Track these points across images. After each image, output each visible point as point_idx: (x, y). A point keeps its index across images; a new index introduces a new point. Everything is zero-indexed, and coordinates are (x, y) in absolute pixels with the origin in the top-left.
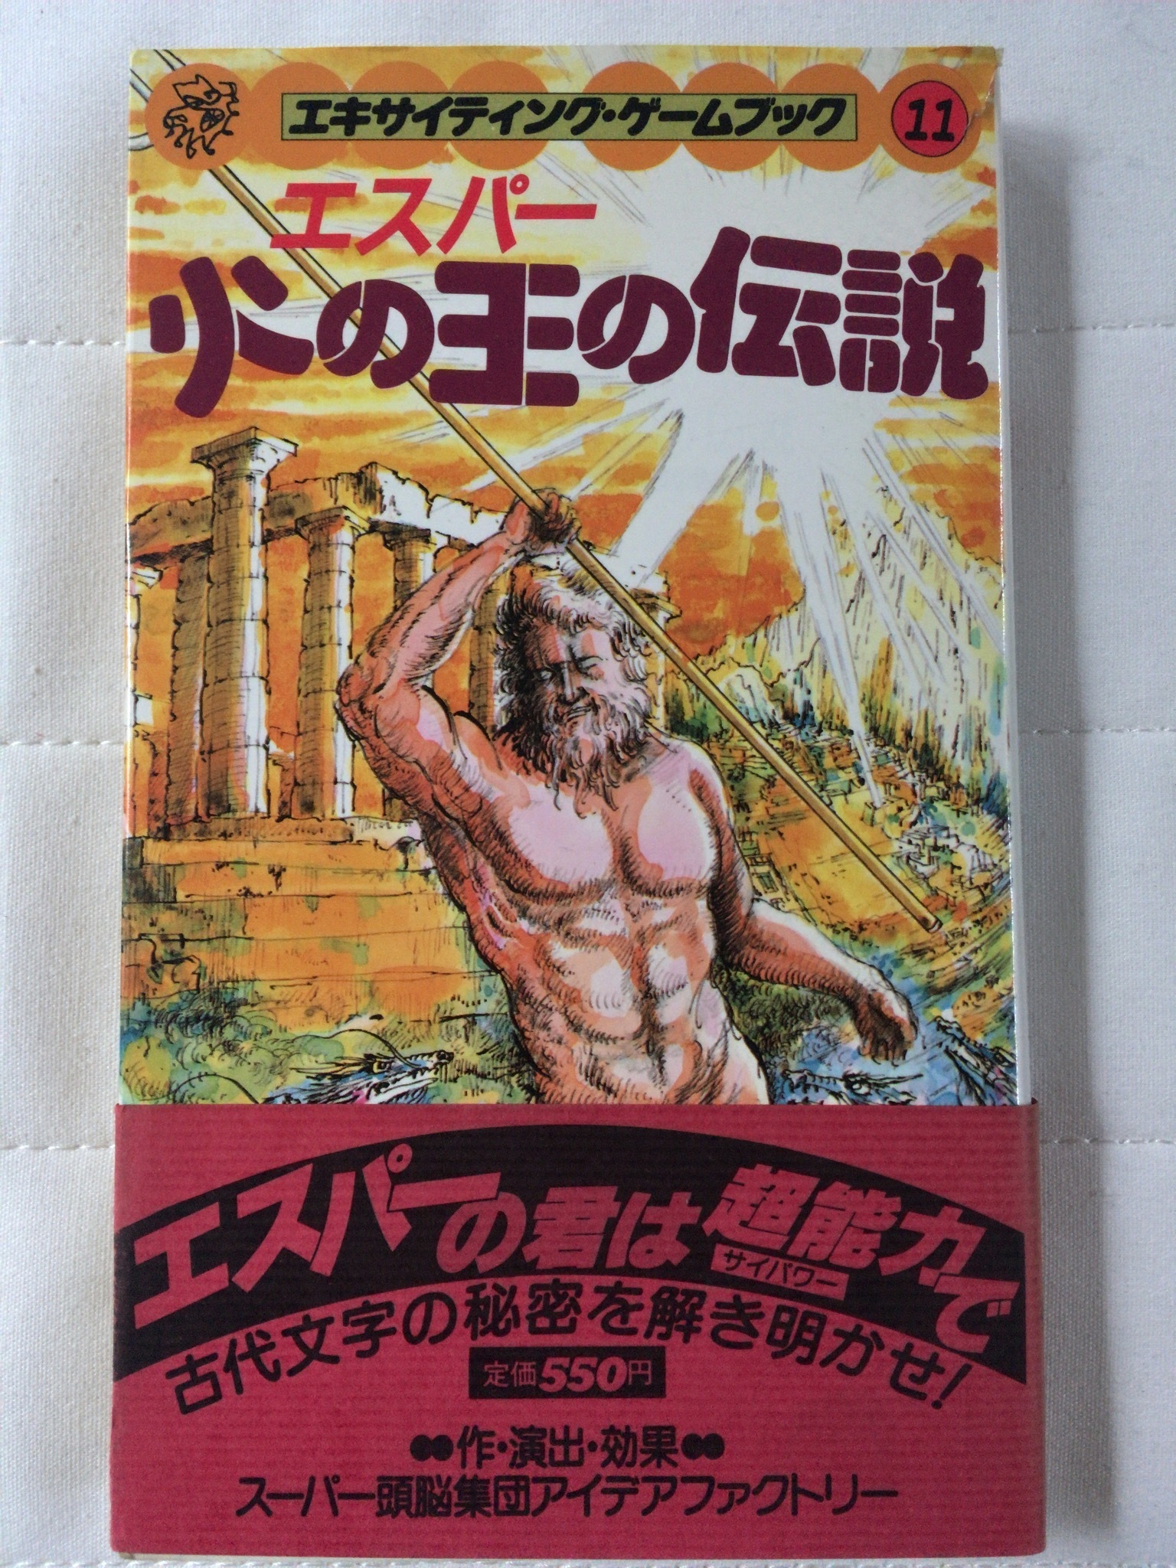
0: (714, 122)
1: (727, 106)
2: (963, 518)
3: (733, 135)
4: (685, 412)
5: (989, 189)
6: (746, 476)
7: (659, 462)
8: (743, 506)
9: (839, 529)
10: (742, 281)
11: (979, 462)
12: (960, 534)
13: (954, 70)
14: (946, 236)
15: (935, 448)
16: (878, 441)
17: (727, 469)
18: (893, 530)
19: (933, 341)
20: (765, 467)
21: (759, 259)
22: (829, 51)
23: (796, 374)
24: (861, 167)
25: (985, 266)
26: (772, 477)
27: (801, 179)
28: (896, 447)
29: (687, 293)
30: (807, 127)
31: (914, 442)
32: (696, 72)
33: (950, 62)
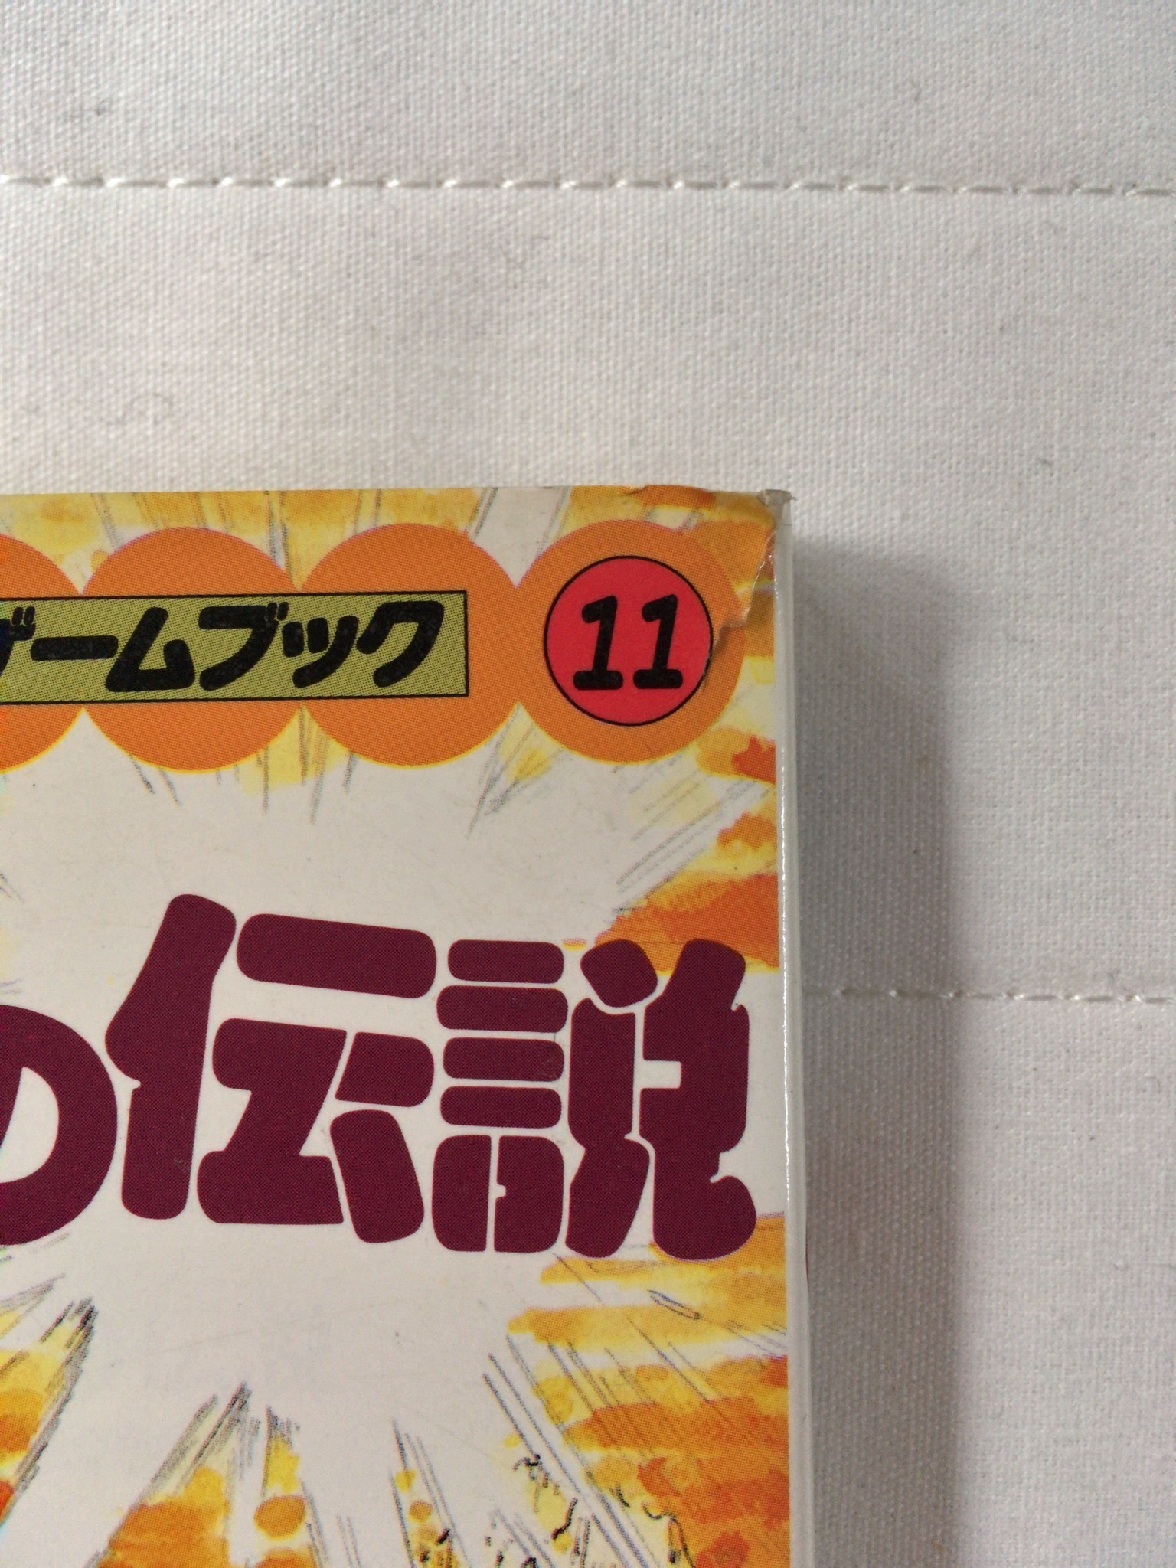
0: (154, 660)
1: (182, 624)
2: (703, 1517)
3: (196, 690)
4: (98, 1305)
5: (761, 786)
6: (233, 1442)
7: (46, 1414)
8: (227, 1505)
9: (434, 1549)
10: (218, 1014)
11: (736, 1393)
12: (694, 1550)
13: (680, 532)
14: (665, 904)
15: (641, 1369)
16: (518, 1357)
17: (192, 1428)
18: (552, 1549)
19: (634, 1135)
20: (273, 1421)
21: (255, 967)
22: (402, 497)
23: (338, 1219)
24: (478, 756)
25: (748, 959)
26: (289, 1443)
27: (347, 782)
28: (557, 1370)
29: (98, 1044)
30: (358, 668)
31: (595, 1358)
32: (110, 549)
33: (671, 517)
